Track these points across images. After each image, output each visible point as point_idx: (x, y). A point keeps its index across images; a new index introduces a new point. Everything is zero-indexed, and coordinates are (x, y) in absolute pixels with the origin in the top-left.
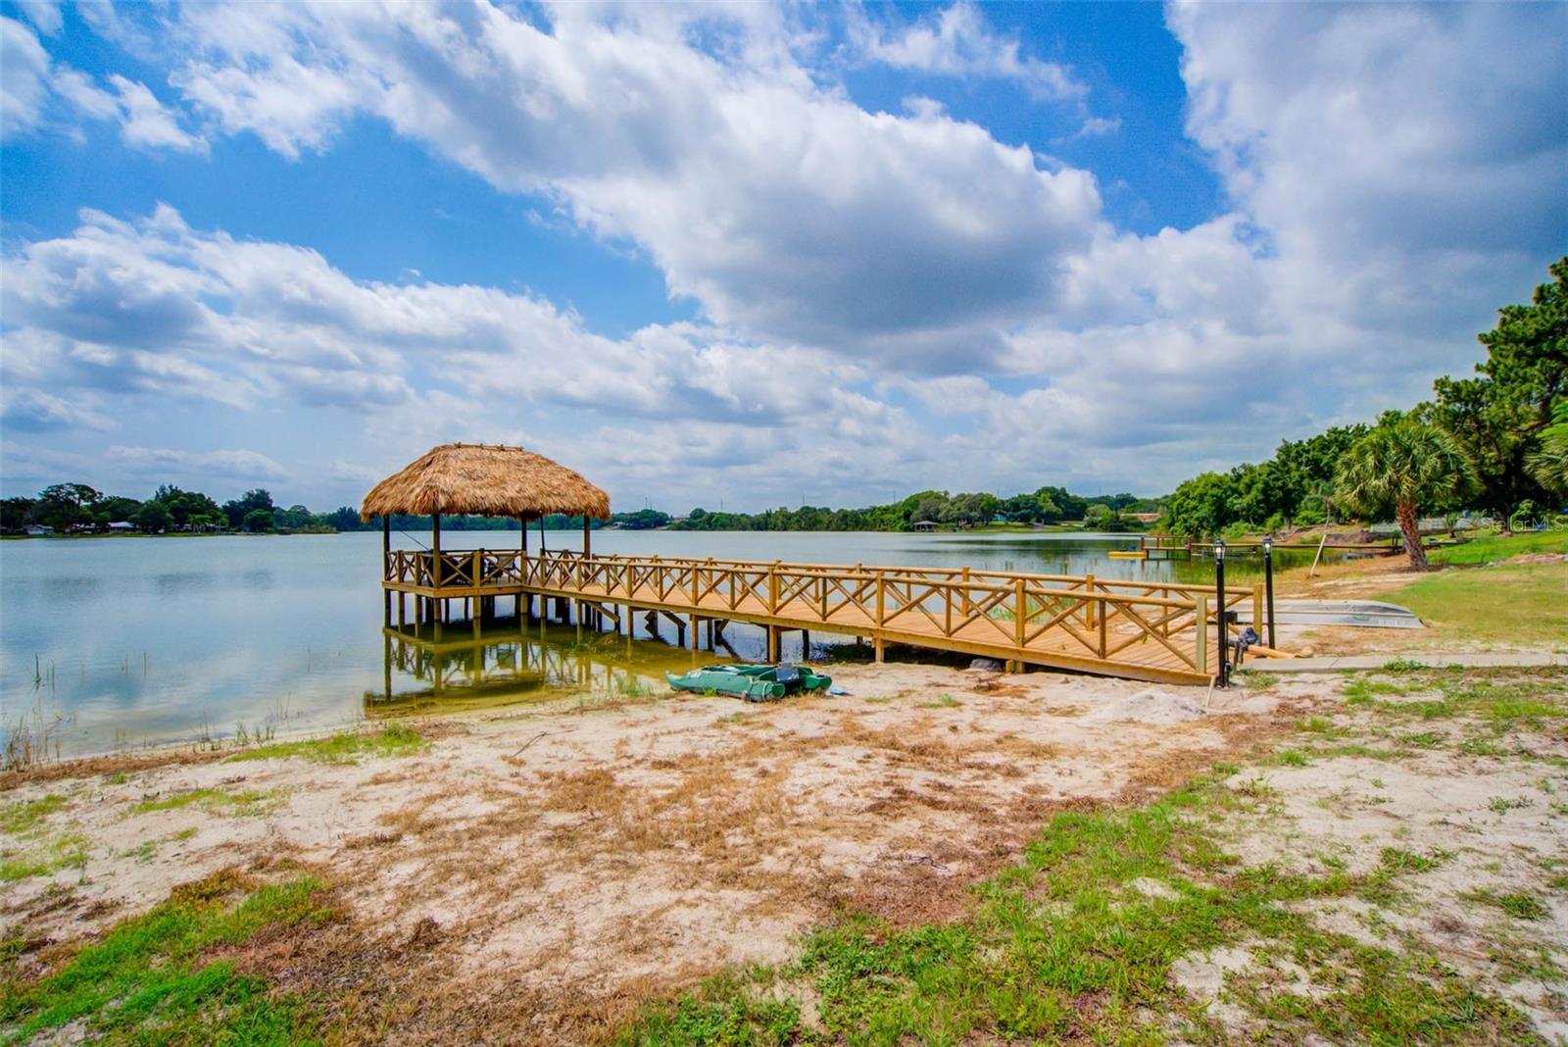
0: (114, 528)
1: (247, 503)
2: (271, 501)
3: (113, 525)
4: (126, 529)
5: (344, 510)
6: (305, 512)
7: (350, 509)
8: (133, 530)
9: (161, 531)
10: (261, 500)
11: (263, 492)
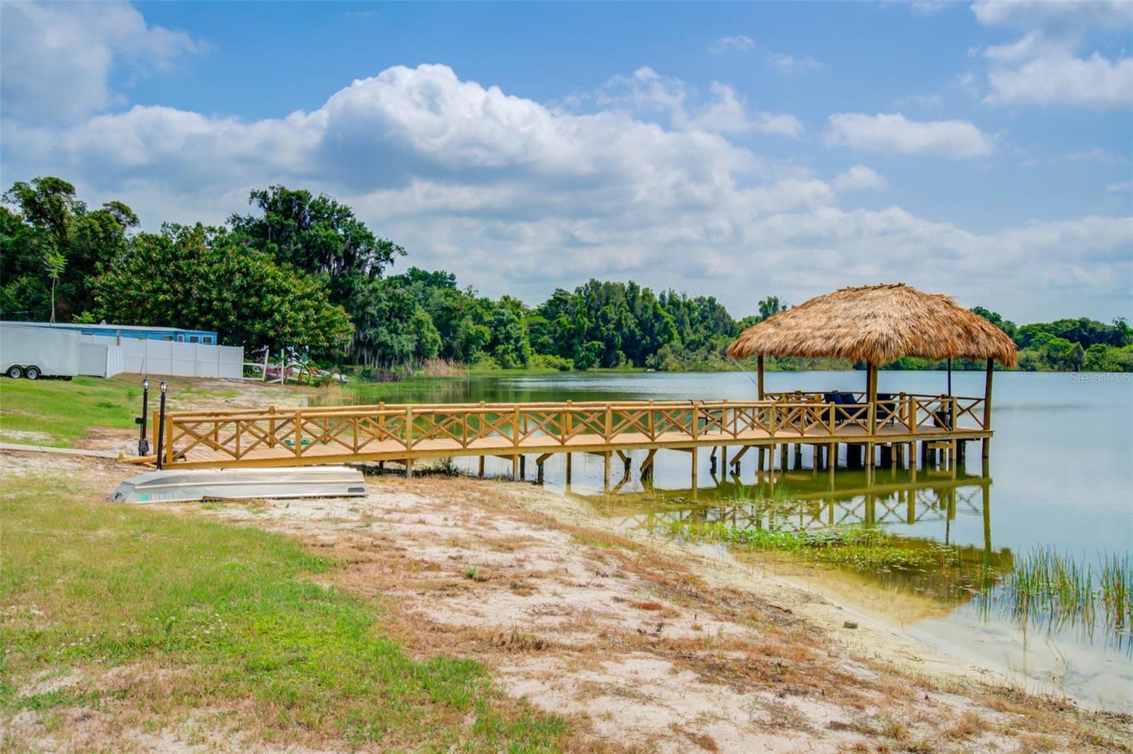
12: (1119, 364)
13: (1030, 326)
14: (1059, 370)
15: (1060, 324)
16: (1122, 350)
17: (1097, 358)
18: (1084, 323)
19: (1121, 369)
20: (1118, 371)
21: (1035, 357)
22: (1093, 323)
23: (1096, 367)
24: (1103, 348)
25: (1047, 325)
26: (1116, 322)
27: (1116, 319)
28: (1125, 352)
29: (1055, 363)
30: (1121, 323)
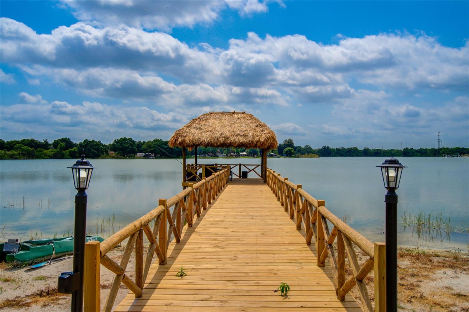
0: (242, 155)
1: (285, 144)
2: (293, 144)
3: (241, 153)
4: (245, 155)
5: (325, 147)
6: (310, 148)
7: (328, 147)
8: (247, 155)
9: (256, 156)
10: (290, 144)
11: (290, 140)
12: (48, 156)
13: (11, 141)
14: (26, 159)
15: (24, 141)
16: (48, 151)
17: (40, 154)
18: (33, 141)
19: (49, 158)
20: (48, 159)
21: (17, 154)
22: (36, 141)
23: (40, 157)
24: (42, 150)
25: (19, 141)
26: (44, 141)
27: (44, 140)
28: (50, 151)
29: (25, 156)
30: (46, 141)
